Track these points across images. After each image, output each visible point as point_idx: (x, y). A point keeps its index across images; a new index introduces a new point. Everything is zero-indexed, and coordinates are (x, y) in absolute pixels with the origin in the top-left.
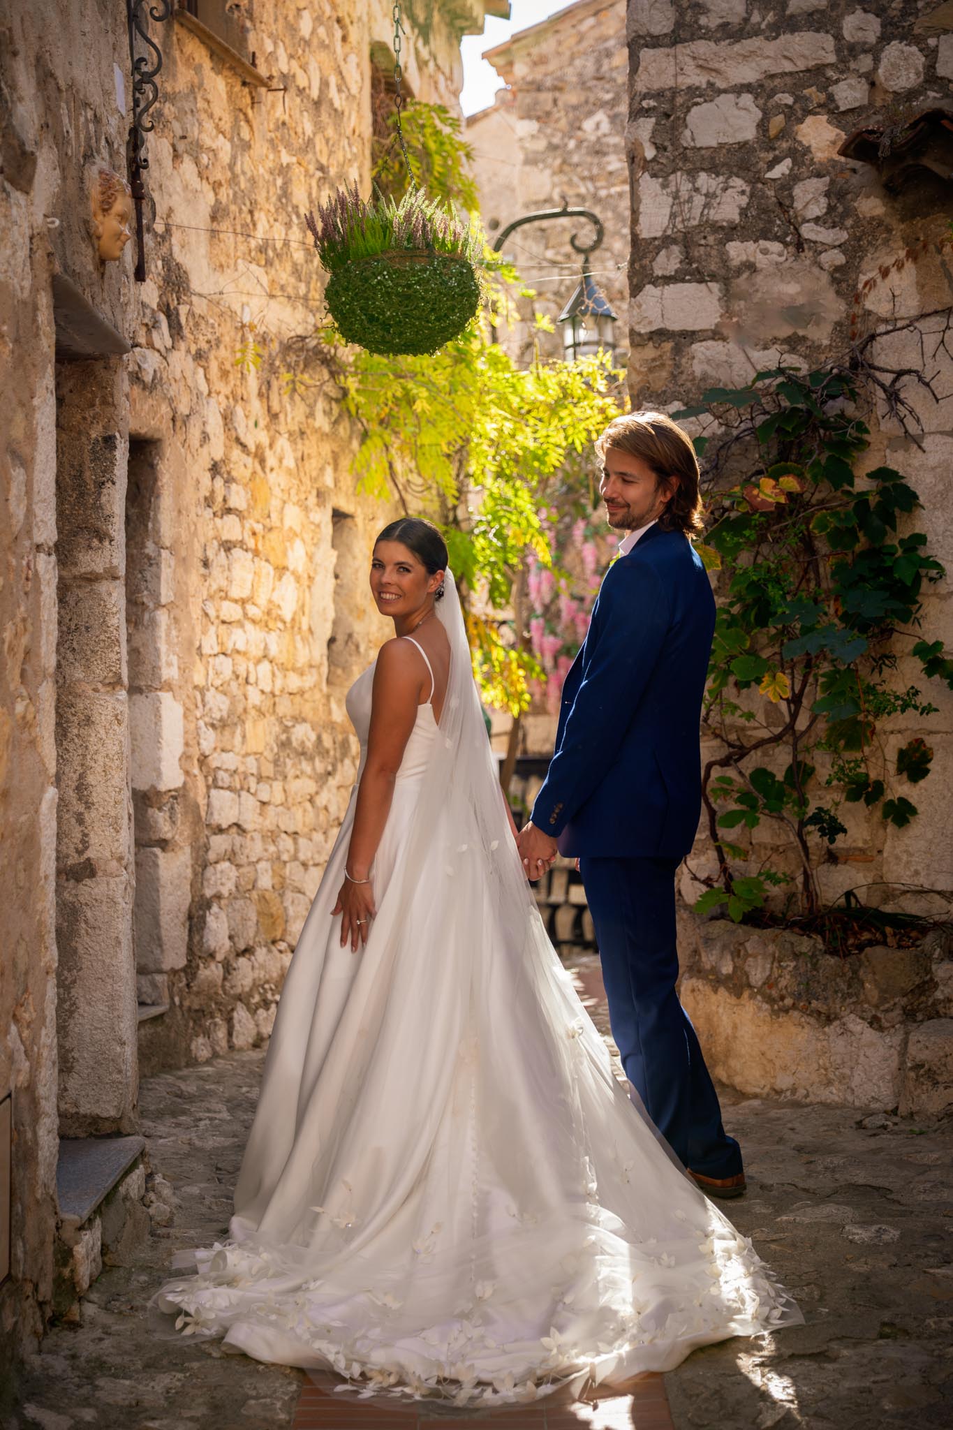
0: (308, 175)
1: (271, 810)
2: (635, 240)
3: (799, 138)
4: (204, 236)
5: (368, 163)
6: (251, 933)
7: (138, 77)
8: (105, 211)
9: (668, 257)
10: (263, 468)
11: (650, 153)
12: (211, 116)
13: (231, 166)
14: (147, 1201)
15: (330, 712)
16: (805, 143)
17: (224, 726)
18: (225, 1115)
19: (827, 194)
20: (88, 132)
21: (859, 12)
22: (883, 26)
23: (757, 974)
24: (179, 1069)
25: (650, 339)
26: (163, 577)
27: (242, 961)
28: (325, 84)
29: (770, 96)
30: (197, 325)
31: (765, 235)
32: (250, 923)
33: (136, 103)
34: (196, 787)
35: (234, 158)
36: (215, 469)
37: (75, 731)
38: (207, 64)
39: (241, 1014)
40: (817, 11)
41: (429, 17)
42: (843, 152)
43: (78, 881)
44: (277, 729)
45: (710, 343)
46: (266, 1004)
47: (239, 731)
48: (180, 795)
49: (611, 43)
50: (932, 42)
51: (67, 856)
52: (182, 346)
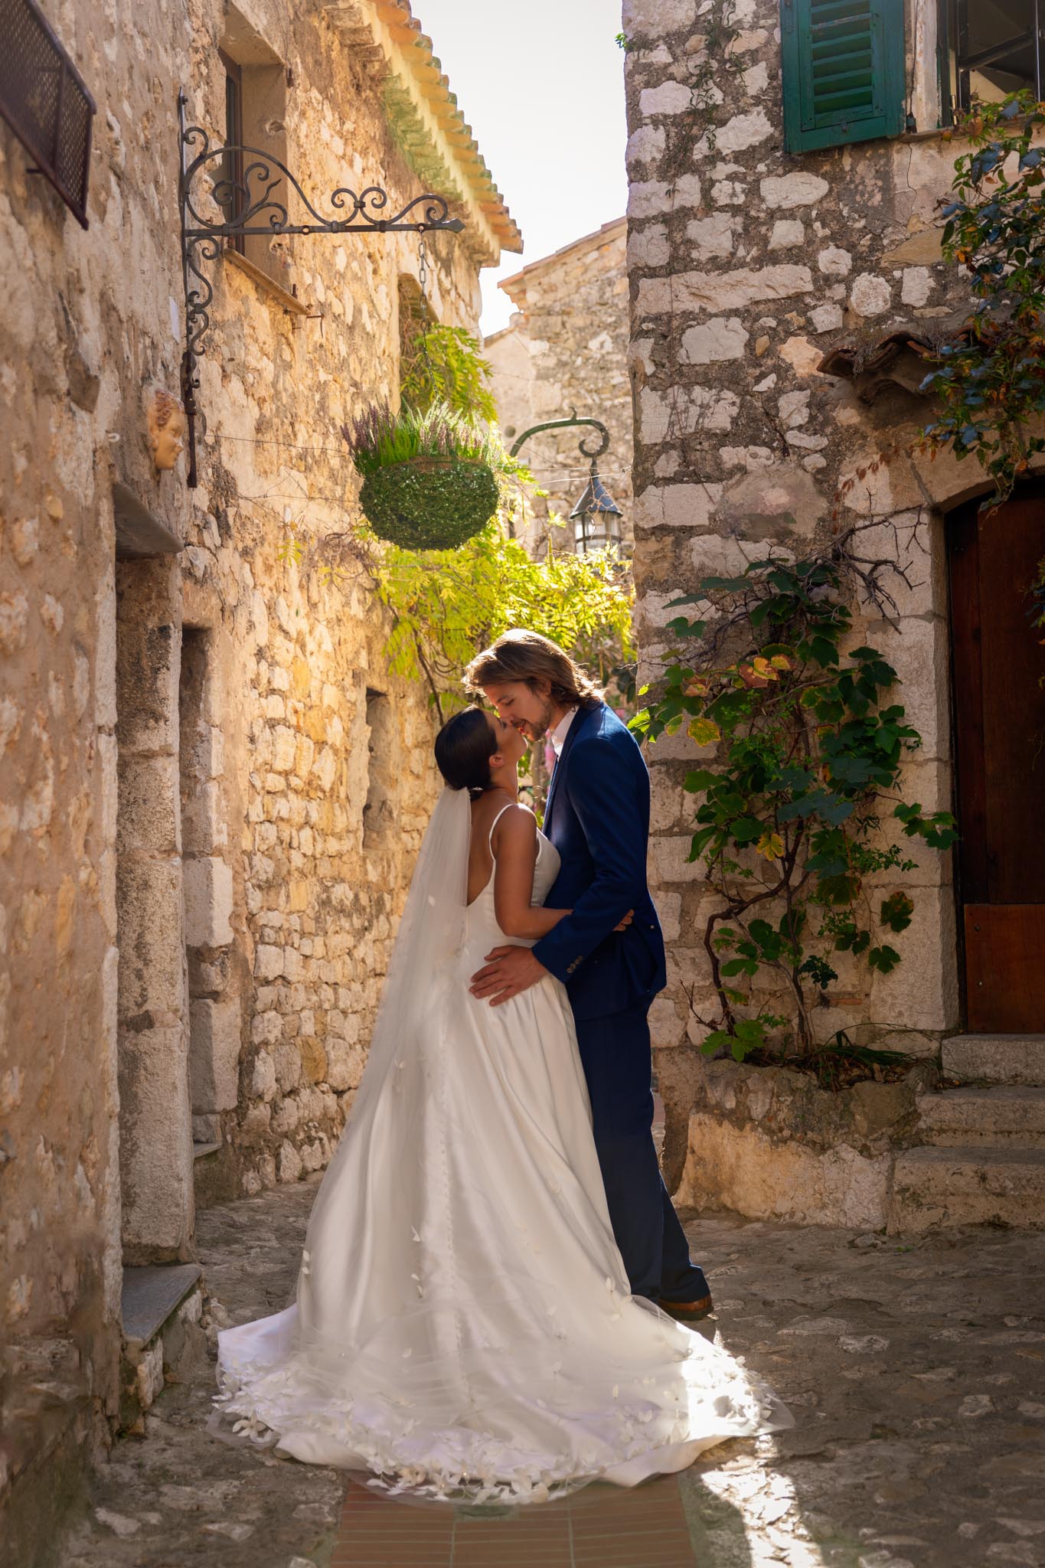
0: (342, 390)
1: (313, 962)
2: (638, 446)
3: (782, 356)
4: (250, 446)
5: (397, 379)
6: (296, 1076)
7: (191, 308)
8: (161, 426)
9: (668, 461)
10: (304, 653)
11: (650, 369)
12: (256, 341)
13: (274, 384)
14: (204, 1323)
15: (366, 873)
16: (788, 361)
17: (269, 888)
18: (274, 1243)
19: (809, 405)
20: (146, 357)
21: (832, 247)
22: (854, 260)
23: (758, 1109)
24: (232, 1201)
25: (653, 533)
26: (214, 752)
27: (288, 1101)
28: (358, 311)
29: (756, 320)
30: (243, 525)
31: (754, 441)
32: (295, 1067)
33: (189, 330)
34: (245, 943)
35: (277, 376)
36: (260, 654)
37: (134, 895)
38: (253, 296)
39: (287, 1150)
40: (795, 247)
41: (450, 252)
42: (821, 369)
43: (138, 1031)
44: (318, 889)
45: (706, 537)
46: (310, 1141)
47: (283, 891)
48: (230, 950)
49: (613, 273)
50: (897, 274)
51: (128, 1009)
52: (230, 544)
